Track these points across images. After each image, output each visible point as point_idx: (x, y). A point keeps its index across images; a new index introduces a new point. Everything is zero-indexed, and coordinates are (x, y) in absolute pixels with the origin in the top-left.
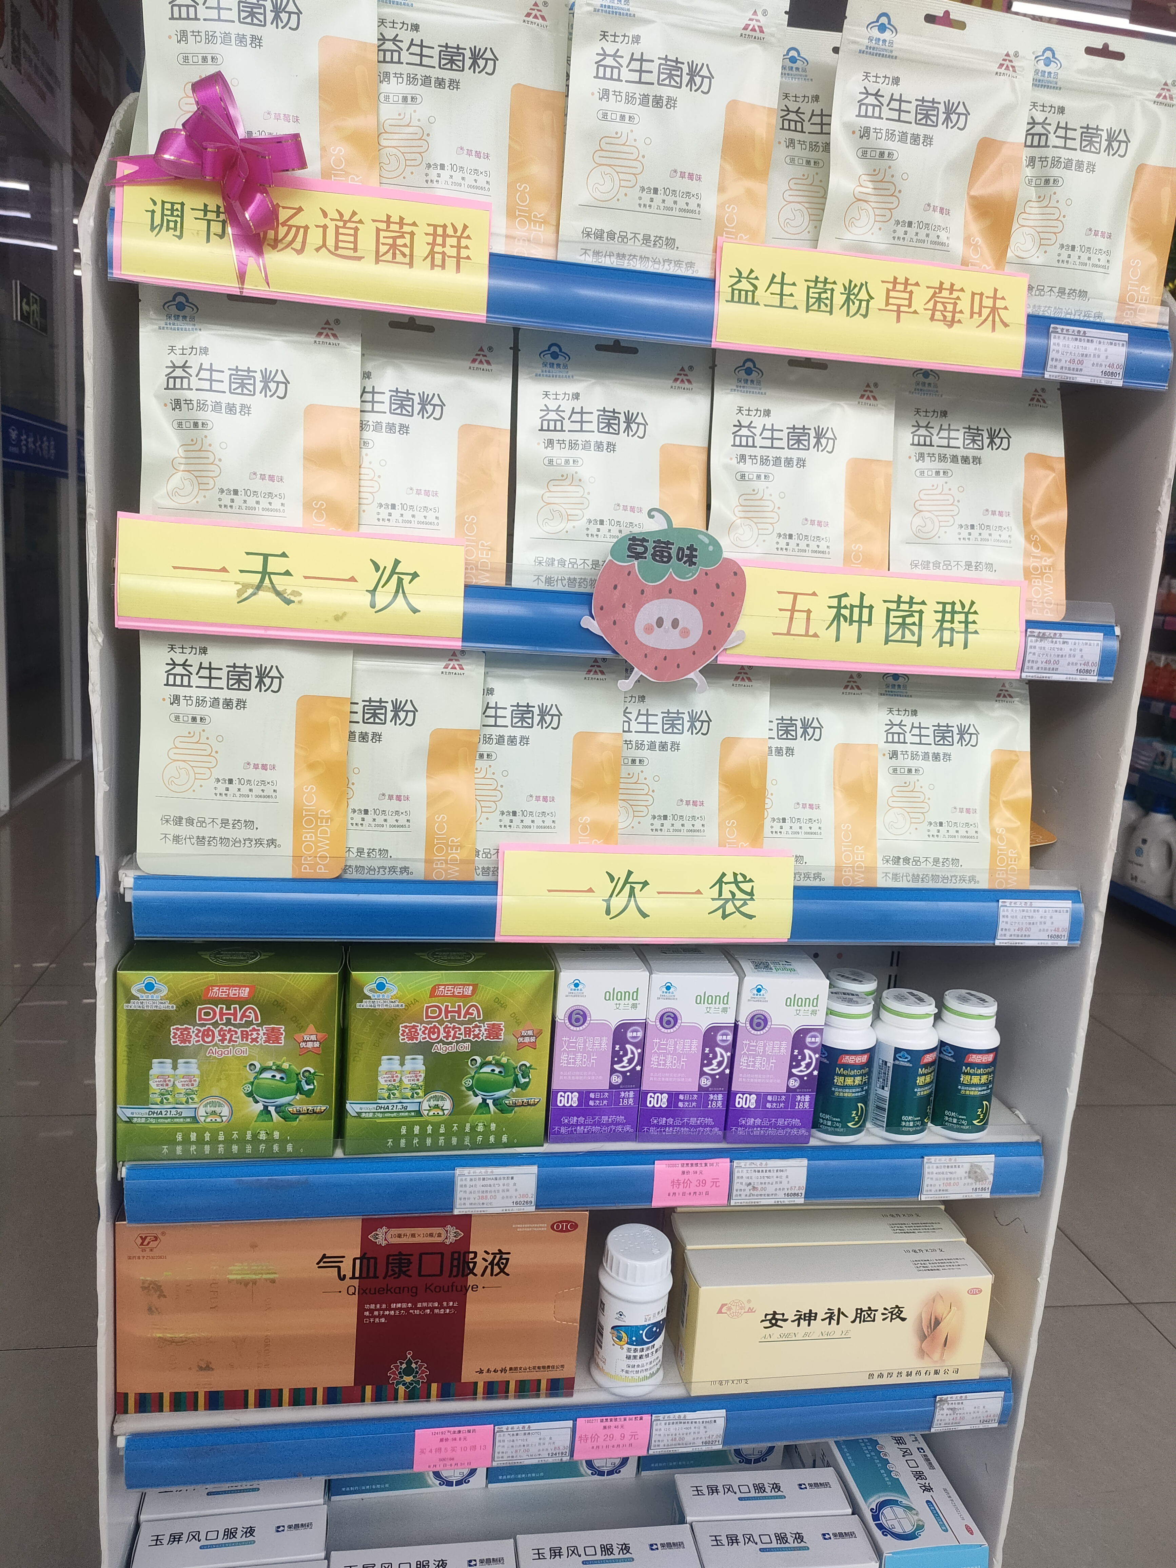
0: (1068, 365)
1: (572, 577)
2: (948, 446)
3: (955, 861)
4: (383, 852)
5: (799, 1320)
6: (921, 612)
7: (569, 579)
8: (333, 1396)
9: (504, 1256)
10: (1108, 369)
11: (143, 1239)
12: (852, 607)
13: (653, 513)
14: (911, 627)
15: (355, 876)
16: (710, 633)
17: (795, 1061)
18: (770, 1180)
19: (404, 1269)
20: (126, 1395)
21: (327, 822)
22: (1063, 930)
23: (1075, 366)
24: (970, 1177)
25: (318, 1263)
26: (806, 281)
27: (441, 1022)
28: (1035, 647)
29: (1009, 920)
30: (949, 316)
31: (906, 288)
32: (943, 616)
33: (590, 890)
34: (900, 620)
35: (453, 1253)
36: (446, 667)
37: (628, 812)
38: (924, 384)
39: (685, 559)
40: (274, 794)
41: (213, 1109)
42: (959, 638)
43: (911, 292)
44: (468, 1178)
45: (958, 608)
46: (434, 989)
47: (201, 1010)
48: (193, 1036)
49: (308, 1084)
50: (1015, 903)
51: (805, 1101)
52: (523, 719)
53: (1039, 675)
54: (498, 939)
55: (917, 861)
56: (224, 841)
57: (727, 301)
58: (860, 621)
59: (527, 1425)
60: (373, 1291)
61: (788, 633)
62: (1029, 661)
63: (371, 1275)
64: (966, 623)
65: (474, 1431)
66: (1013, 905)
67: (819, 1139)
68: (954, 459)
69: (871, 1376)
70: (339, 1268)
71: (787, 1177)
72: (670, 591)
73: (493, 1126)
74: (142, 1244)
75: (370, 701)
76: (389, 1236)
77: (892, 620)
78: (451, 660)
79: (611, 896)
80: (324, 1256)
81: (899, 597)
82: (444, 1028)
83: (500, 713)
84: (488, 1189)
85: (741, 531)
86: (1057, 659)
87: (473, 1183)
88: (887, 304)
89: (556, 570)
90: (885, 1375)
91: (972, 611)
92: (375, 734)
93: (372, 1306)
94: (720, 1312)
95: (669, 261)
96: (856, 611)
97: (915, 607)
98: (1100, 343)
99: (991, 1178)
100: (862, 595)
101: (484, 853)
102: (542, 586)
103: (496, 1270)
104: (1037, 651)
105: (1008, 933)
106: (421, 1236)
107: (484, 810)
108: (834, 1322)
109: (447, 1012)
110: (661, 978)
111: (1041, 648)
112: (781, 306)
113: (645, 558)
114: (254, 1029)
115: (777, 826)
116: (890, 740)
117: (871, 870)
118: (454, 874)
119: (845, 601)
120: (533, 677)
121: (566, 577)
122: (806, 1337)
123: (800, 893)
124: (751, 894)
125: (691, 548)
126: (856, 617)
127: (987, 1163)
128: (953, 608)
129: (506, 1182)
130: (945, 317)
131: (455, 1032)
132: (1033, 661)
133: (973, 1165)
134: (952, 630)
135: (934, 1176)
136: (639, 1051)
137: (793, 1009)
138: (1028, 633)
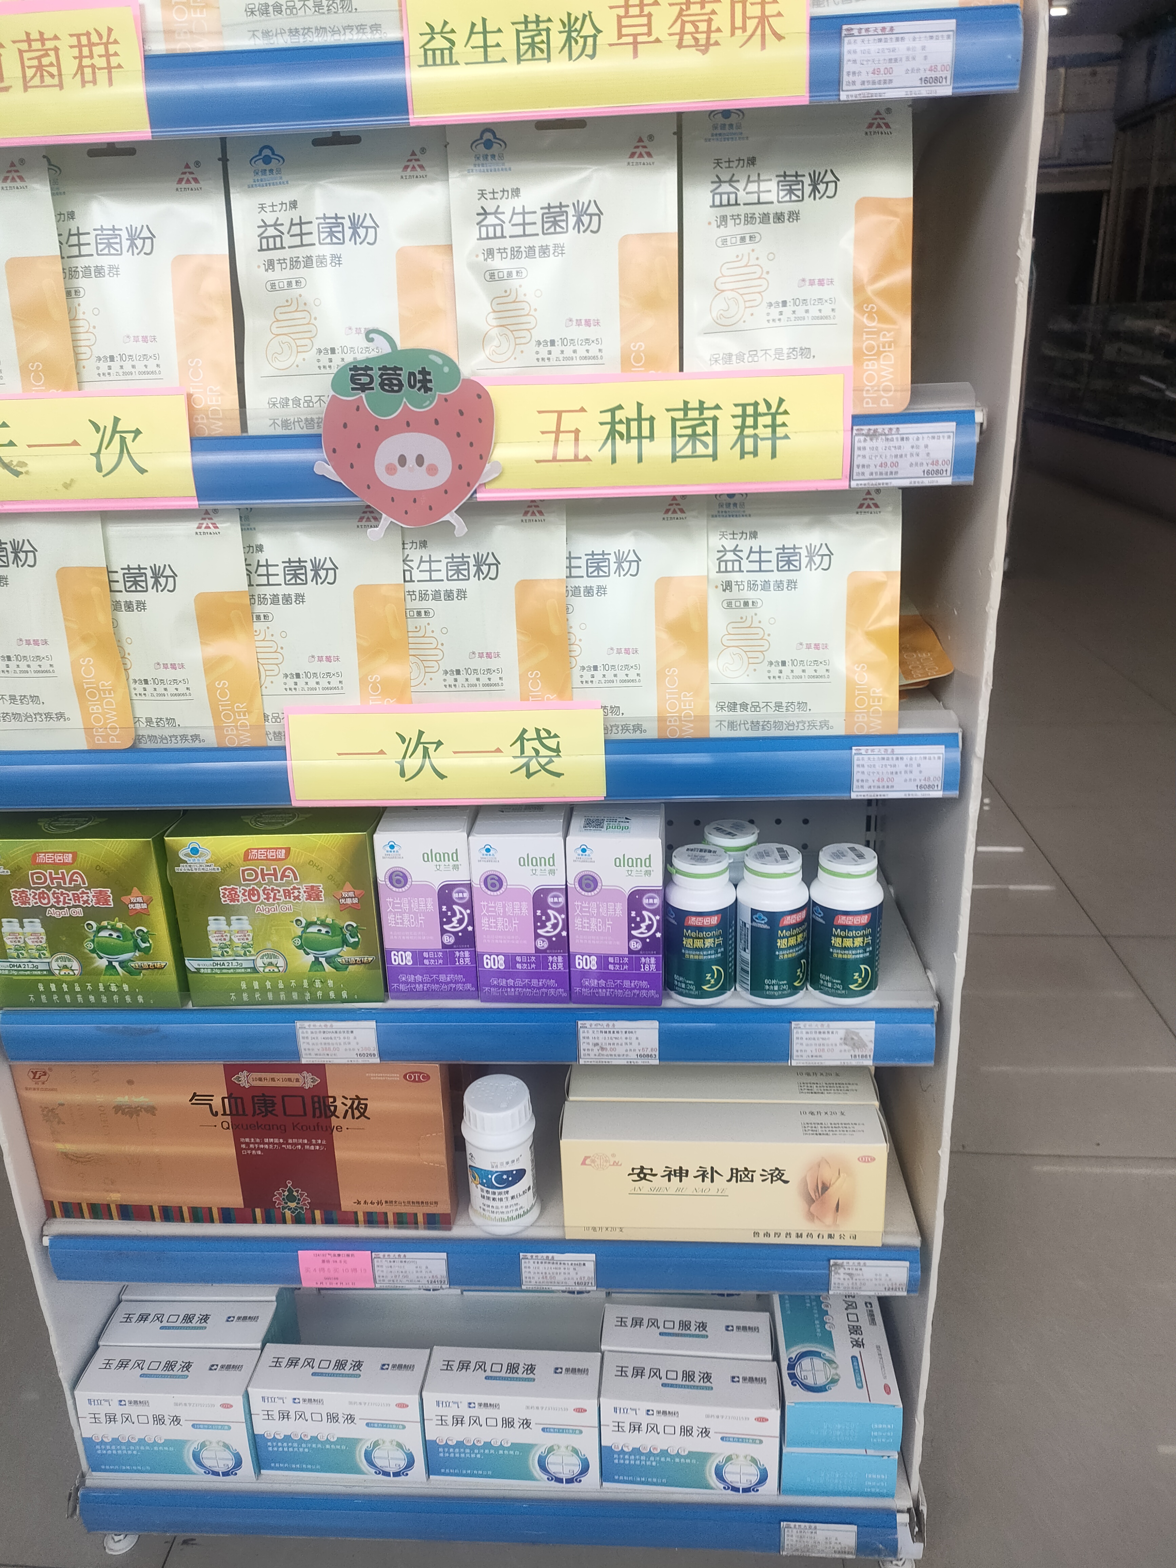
0: (871, 77)
1: (309, 417)
2: (759, 203)
3: (802, 705)
4: (171, 721)
5: (669, 1175)
6: (715, 419)
7: (306, 420)
8: (228, 1216)
9: (362, 1102)
10: (929, 74)
11: (35, 1074)
12: (629, 420)
13: (371, 336)
14: (703, 438)
15: (149, 745)
16: (460, 467)
17: (633, 923)
18: (619, 1041)
19: (270, 1109)
20: (52, 1202)
21: (110, 694)
22: (935, 779)
23: (882, 77)
24: (846, 1044)
25: (191, 1100)
26: (513, 23)
27: (259, 884)
28: (864, 448)
29: (866, 769)
30: (702, 38)
31: (642, 11)
32: (744, 421)
33: (382, 752)
34: (689, 431)
35: (313, 1097)
36: (199, 527)
37: (419, 668)
38: (723, 126)
39: (419, 385)
40: (51, 669)
41: (64, 963)
42: (765, 447)
43: (650, 15)
44: (309, 1031)
45: (762, 408)
46: (247, 853)
47: (32, 874)
48: (31, 898)
49: (144, 943)
50: (872, 751)
51: (650, 963)
52: (296, 576)
53: (874, 482)
54: (295, 804)
55: (756, 707)
56: (16, 716)
57: (420, 66)
58: (640, 437)
59: (402, 1254)
60: (245, 1127)
61: (555, 459)
62: (858, 466)
63: (241, 1112)
64: (774, 426)
65: (352, 1255)
66: (869, 752)
67: (676, 1001)
68: (765, 219)
69: (756, 1234)
70: (210, 1105)
71: (637, 1038)
72: (408, 424)
73: (330, 983)
74: (34, 1078)
75: (129, 568)
76: (250, 1081)
77: (679, 431)
78: (204, 519)
79: (404, 757)
80: (195, 1095)
81: (686, 403)
82: (264, 891)
83: (272, 570)
84: (330, 1041)
85: (496, 342)
86: (894, 460)
87: (314, 1035)
88: (620, 36)
89: (291, 412)
90: (772, 1235)
91: (781, 410)
92: (139, 603)
93: (247, 1140)
94: (584, 1163)
95: (350, 28)
96: (634, 425)
97: (707, 414)
98: (914, 39)
99: (871, 1046)
100: (640, 405)
101: (273, 717)
102: (279, 431)
103: (357, 1114)
104: (867, 453)
105: (866, 785)
106: (280, 1080)
107: (268, 673)
108: (707, 1180)
109: (263, 875)
110: (479, 840)
111: (872, 449)
112: (486, 61)
113: (372, 389)
114: (83, 893)
115: (587, 675)
116: (723, 569)
117: (705, 719)
118: (246, 740)
119: (619, 415)
120: (301, 530)
121: (303, 418)
122: (679, 1193)
123: (611, 746)
124: (557, 750)
125: (424, 372)
126: (634, 432)
127: (867, 1030)
128: (756, 409)
129: (346, 1035)
130: (696, 40)
131: (275, 894)
132: (863, 466)
133: (848, 1031)
134: (755, 437)
135: (804, 1042)
136: (468, 911)
137: (623, 870)
138: (855, 432)
